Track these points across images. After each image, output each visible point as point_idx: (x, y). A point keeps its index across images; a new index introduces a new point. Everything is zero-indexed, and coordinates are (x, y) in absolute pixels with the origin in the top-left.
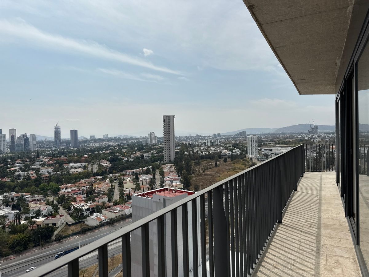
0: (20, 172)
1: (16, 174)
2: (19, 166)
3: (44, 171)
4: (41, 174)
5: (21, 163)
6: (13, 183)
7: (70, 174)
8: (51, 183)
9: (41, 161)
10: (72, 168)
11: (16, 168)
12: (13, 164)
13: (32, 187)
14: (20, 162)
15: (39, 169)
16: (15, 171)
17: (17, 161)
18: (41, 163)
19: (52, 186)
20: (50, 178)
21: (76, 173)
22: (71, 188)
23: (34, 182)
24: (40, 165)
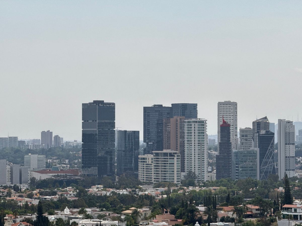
5: (232, 220)
14: (230, 214)
17: (221, 213)
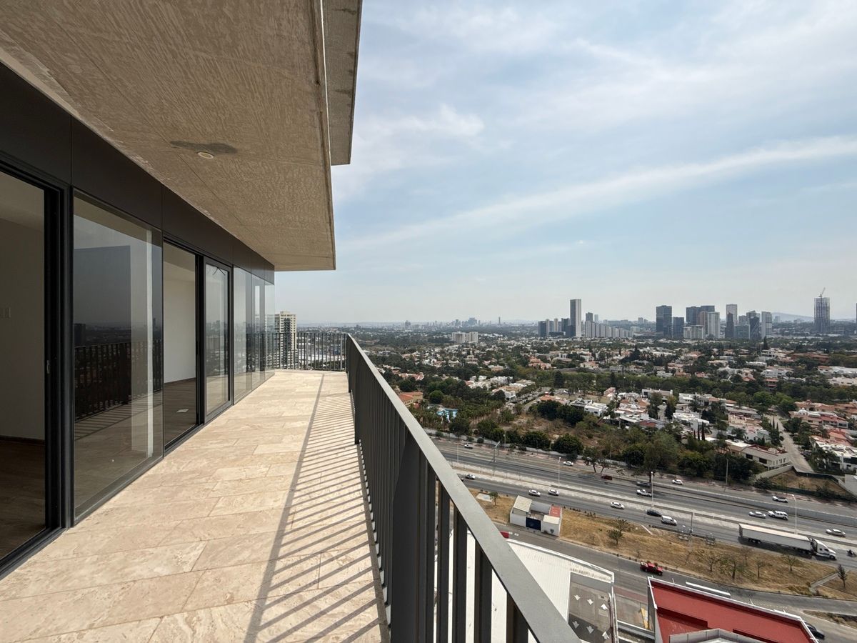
0: (727, 368)
1: (721, 369)
2: (728, 359)
3: (771, 373)
4: (763, 377)
5: (732, 355)
6: (711, 382)
7: (828, 386)
8: (779, 394)
9: (770, 356)
10: (837, 375)
11: (722, 361)
12: (719, 355)
13: (741, 393)
15: (763, 367)
16: (721, 365)
17: (726, 352)
18: (768, 358)
19: (779, 399)
20: (780, 386)
21: (844, 386)
22: (823, 411)
23: (747, 386)
24: (767, 361)
